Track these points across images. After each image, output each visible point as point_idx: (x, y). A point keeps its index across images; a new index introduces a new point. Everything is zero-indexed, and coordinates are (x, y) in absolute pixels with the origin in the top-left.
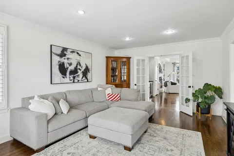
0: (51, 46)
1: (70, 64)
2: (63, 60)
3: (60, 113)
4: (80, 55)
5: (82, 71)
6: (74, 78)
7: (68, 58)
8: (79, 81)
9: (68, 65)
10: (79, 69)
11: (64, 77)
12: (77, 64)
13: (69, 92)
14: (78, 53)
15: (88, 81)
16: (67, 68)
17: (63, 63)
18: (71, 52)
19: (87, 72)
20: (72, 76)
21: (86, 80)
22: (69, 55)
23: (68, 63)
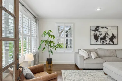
0: (90, 27)
1: (101, 34)
2: (96, 33)
3: (91, 58)
4: (108, 29)
5: (109, 38)
6: (103, 42)
7: (99, 32)
8: (106, 44)
9: (99, 35)
10: (107, 37)
11: (97, 41)
12: (106, 34)
13: (99, 49)
14: (106, 28)
15: (114, 44)
16: (99, 37)
17: (97, 34)
18: (101, 28)
19: (113, 38)
20: (102, 41)
21: (113, 44)
22: (100, 29)
23: (99, 34)
